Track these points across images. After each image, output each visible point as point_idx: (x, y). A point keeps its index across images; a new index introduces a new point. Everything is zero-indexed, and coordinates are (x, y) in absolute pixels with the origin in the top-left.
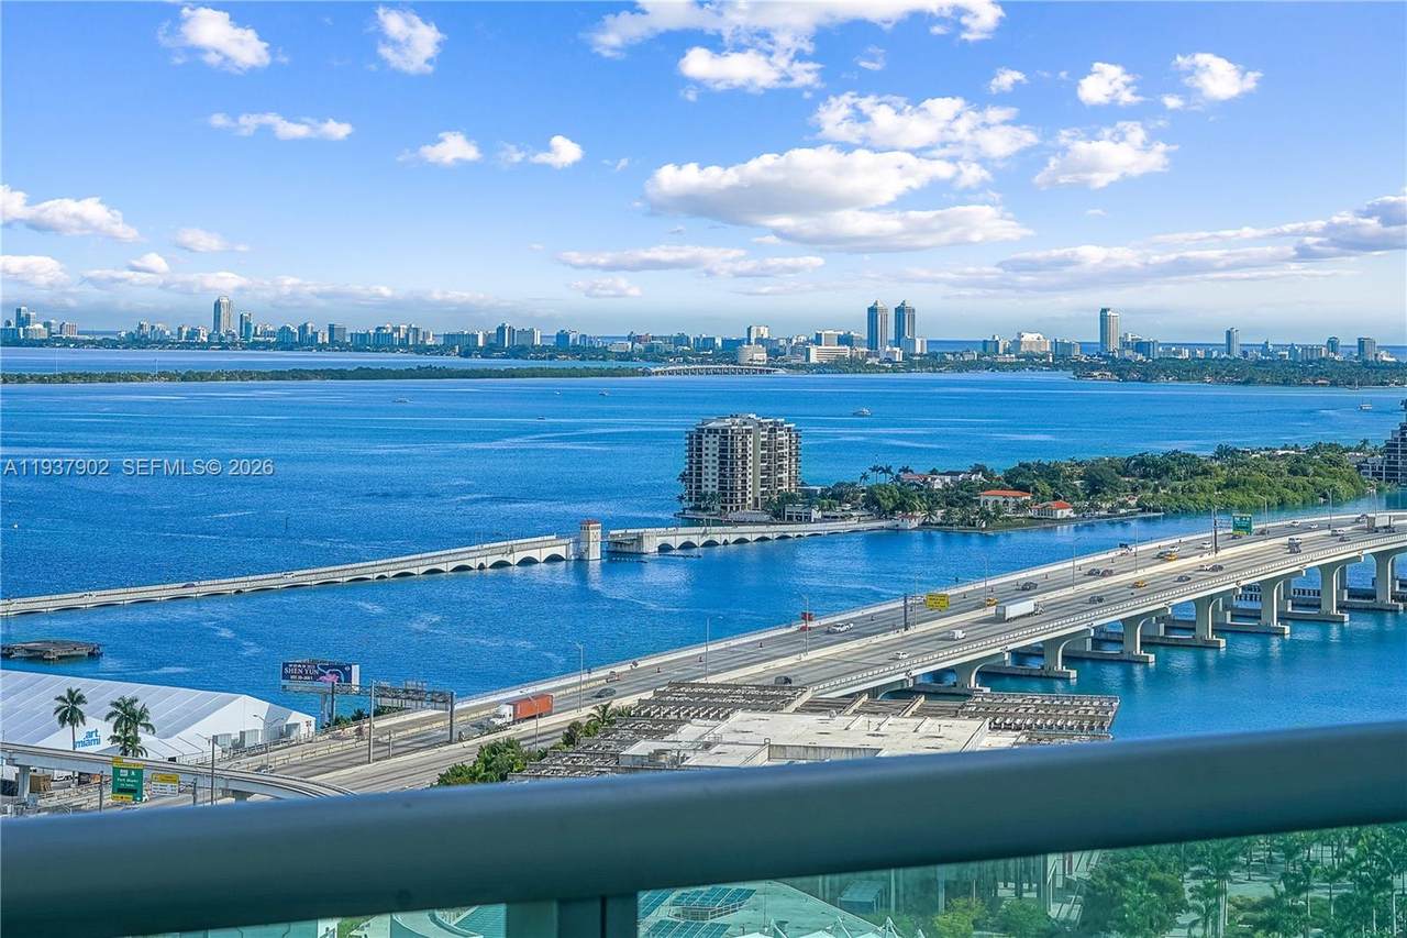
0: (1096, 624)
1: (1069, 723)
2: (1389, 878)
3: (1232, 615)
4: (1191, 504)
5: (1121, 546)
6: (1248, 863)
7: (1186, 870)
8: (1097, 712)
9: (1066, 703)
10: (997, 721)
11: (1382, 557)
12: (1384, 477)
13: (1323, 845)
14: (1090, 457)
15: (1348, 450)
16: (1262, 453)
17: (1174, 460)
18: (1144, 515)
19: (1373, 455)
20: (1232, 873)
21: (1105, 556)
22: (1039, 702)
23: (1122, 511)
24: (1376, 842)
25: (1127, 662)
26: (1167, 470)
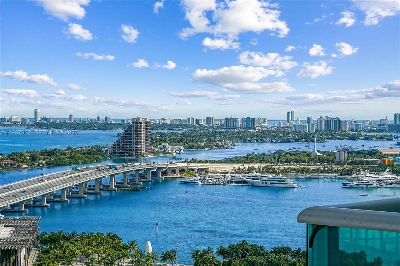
0: (34, 196)
1: (27, 224)
2: (114, 262)
3: (71, 193)
4: (60, 163)
5: (41, 175)
6: (76, 260)
7: (59, 262)
8: (34, 221)
9: (26, 219)
10: (7, 225)
11: (112, 176)
12: (112, 154)
13: (96, 254)
14: (31, 151)
15: (103, 147)
16: (79, 148)
17: (55, 151)
18: (47, 166)
19: (109, 149)
20: (72, 263)
21: (36, 178)
22: (18, 219)
23: (41, 165)
24: (110, 252)
25: (42, 207)
26: (53, 154)
